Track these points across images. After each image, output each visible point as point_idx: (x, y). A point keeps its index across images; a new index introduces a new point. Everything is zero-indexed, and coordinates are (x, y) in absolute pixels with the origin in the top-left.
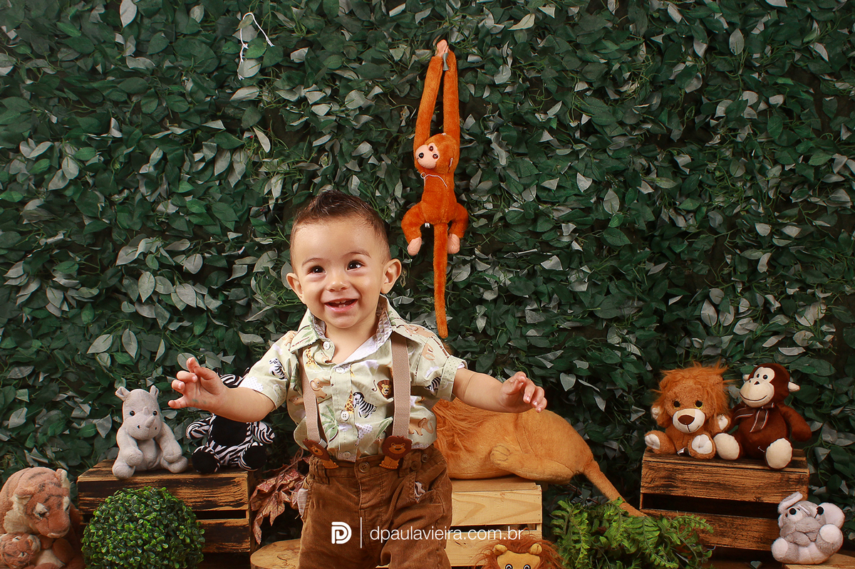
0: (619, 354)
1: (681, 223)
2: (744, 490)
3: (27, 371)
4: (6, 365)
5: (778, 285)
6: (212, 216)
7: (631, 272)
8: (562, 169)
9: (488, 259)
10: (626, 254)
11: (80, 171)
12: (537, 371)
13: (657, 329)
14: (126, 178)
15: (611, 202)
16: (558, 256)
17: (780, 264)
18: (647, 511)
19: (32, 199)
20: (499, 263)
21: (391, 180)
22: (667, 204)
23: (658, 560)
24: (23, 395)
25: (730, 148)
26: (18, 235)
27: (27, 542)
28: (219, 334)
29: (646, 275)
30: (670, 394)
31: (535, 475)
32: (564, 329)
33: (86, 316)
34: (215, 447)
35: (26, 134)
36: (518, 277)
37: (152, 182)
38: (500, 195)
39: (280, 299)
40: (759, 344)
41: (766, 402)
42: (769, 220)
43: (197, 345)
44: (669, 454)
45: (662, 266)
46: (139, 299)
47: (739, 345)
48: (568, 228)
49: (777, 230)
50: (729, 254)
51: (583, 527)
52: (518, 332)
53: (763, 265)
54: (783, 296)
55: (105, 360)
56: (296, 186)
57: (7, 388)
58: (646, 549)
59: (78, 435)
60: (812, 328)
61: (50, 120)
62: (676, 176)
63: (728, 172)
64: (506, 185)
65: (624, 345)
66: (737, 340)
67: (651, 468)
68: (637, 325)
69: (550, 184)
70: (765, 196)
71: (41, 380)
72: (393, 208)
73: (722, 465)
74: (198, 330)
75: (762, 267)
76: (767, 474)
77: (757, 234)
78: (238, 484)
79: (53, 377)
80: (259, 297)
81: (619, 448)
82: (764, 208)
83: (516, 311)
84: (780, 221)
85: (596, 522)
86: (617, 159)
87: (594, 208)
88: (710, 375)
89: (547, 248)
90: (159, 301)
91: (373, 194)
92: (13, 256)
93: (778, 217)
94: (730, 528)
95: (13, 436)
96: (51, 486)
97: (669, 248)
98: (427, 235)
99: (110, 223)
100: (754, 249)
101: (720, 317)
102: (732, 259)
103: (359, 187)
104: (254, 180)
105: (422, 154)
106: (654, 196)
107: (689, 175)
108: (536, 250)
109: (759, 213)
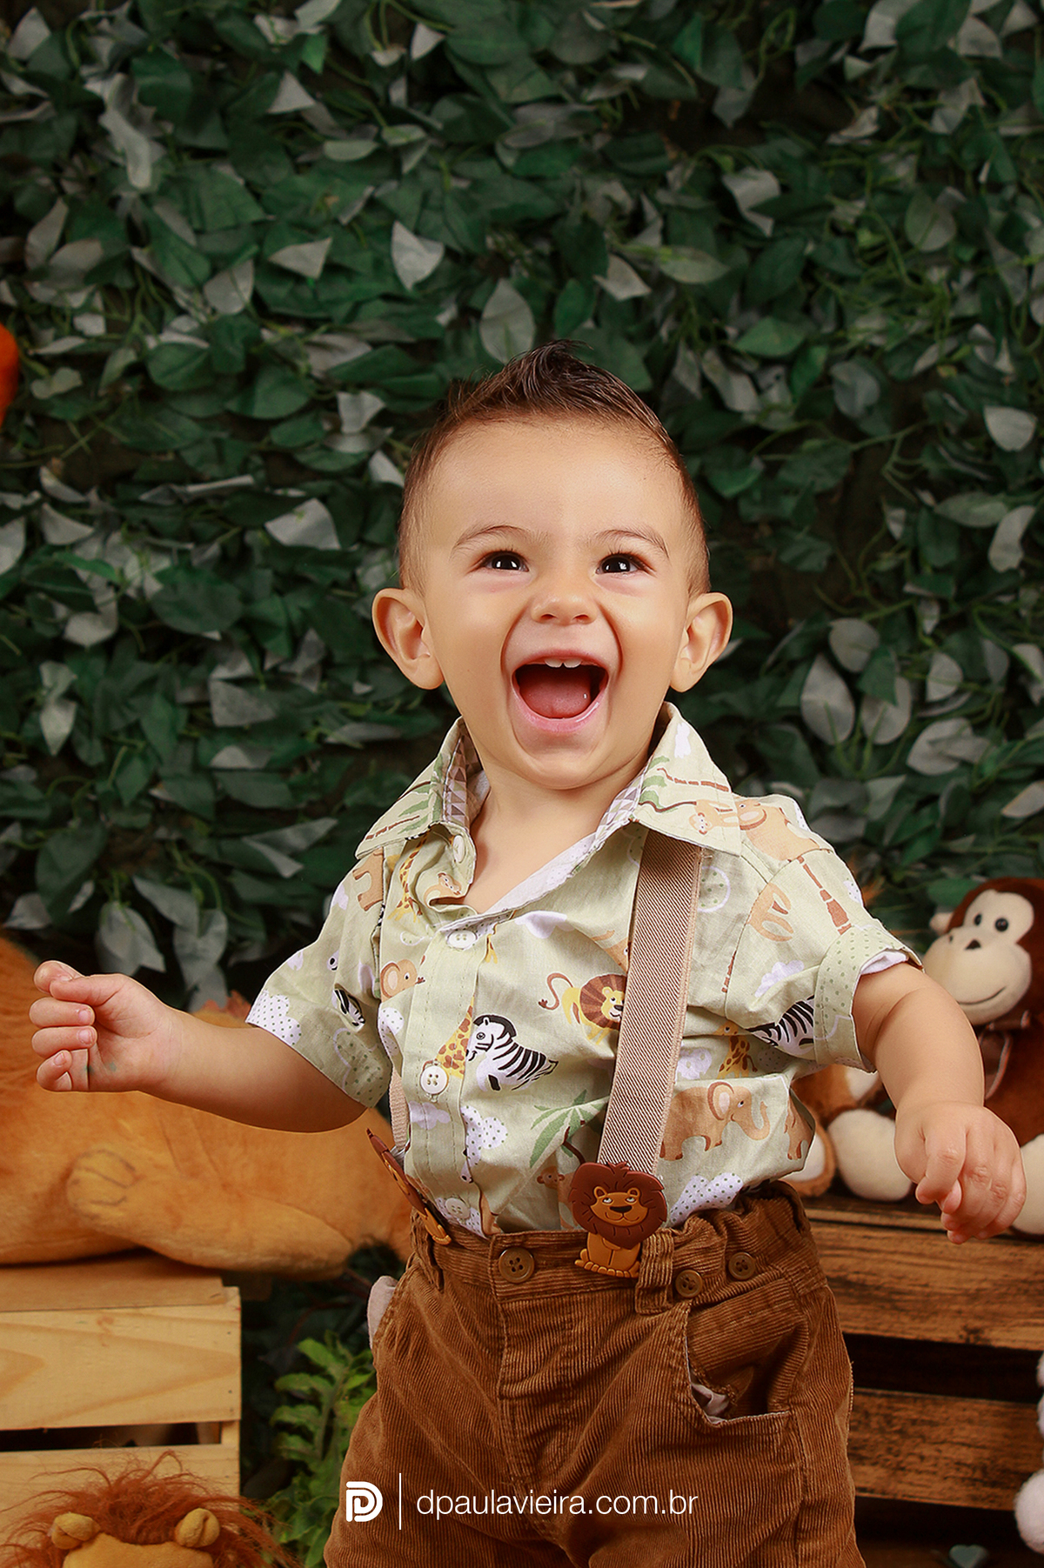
1: (741, 396)
2: (927, 1305)
8: (343, 207)
9: (86, 505)
12: (249, 889)
15: (508, 326)
16: (324, 499)
20: (122, 519)
22: (696, 334)
25: (911, 152)
31: (220, 1254)
32: (341, 749)
36: (189, 568)
38: (131, 289)
40: (989, 809)
41: (1002, 1010)
42: (1032, 398)
47: (926, 811)
48: (358, 407)
50: (898, 504)
52: (186, 753)
53: (1006, 548)
62: (730, 240)
63: (899, 233)
64: (152, 256)
66: (920, 793)
69: (303, 257)
70: (1018, 318)
73: (855, 1217)
75: (1005, 554)
77: (991, 443)
82: (1016, 358)
83: (177, 681)
86: (534, 179)
87: (449, 340)
89: (285, 475)
94: (882, 1431)
100: (978, 495)
101: (865, 715)
102: (908, 523)
106: (651, 309)
107: (772, 240)
108: (247, 480)
109: (1000, 374)
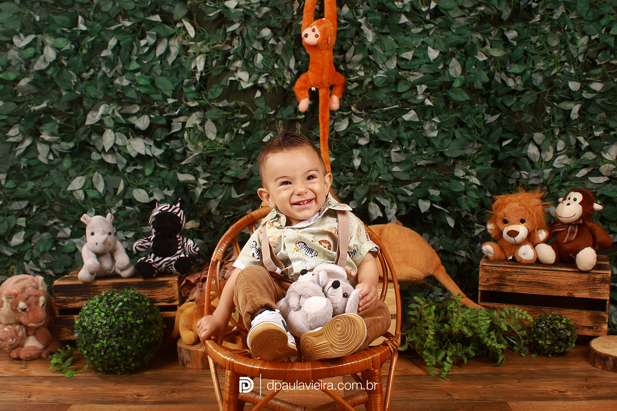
0: (463, 184)
1: (511, 83)
2: (559, 288)
3: (24, 204)
4: (9, 200)
5: (587, 130)
6: (156, 87)
7: (471, 121)
8: (416, 44)
9: (362, 114)
10: (467, 108)
11: (57, 56)
12: (401, 198)
13: (493, 165)
14: (90, 61)
15: (455, 68)
16: (415, 110)
17: (588, 113)
18: (484, 304)
19: (23, 77)
20: (370, 116)
21: (287, 55)
22: (499, 69)
23: (490, 342)
24: (22, 222)
25: (548, 24)
26: (15, 104)
27: (15, 331)
28: (164, 174)
29: (484, 124)
30: (500, 214)
32: (421, 166)
33: (67, 163)
34: (154, 259)
35: (18, 30)
36: (385, 126)
37: (111, 63)
38: (370, 65)
39: (205, 147)
40: (573, 175)
41: (575, 219)
42: (579, 79)
43: (147, 183)
44: (501, 260)
45: (497, 117)
46: (104, 149)
47: (557, 176)
48: (421, 88)
49: (586, 86)
50: (548, 106)
51: (430, 317)
52: (386, 169)
53: (575, 114)
54: (591, 137)
55: (80, 195)
56: (214, 62)
57: (10, 217)
58: (480, 334)
59: (62, 250)
60: (615, 162)
61: (34, 20)
62: (506, 47)
63: (546, 43)
64: (373, 57)
65: (467, 177)
66: (556, 172)
67: (486, 271)
68: (478, 162)
69: (407, 55)
70: (575, 60)
71: (34, 210)
72: (288, 76)
73: (542, 268)
74: (148, 172)
75: (574, 115)
76: (577, 275)
77: (570, 90)
78: (171, 286)
79: (43, 208)
80: (190, 146)
81: (466, 256)
82: (575, 70)
83: (383, 152)
84: (587, 79)
85: (442, 312)
86: (459, 35)
87: (441, 72)
88: (531, 198)
89: (406, 105)
90: (119, 151)
91: (273, 67)
92: (12, 120)
93: (586, 76)
95: (16, 251)
96: (30, 289)
97: (503, 103)
98: (314, 96)
99: (82, 94)
100: (567, 102)
101: (542, 155)
102: (551, 110)
103: (262, 62)
104: (185, 58)
105: (307, 34)
106: (488, 63)
107: (516, 47)
108: (397, 106)
109: (572, 74)
